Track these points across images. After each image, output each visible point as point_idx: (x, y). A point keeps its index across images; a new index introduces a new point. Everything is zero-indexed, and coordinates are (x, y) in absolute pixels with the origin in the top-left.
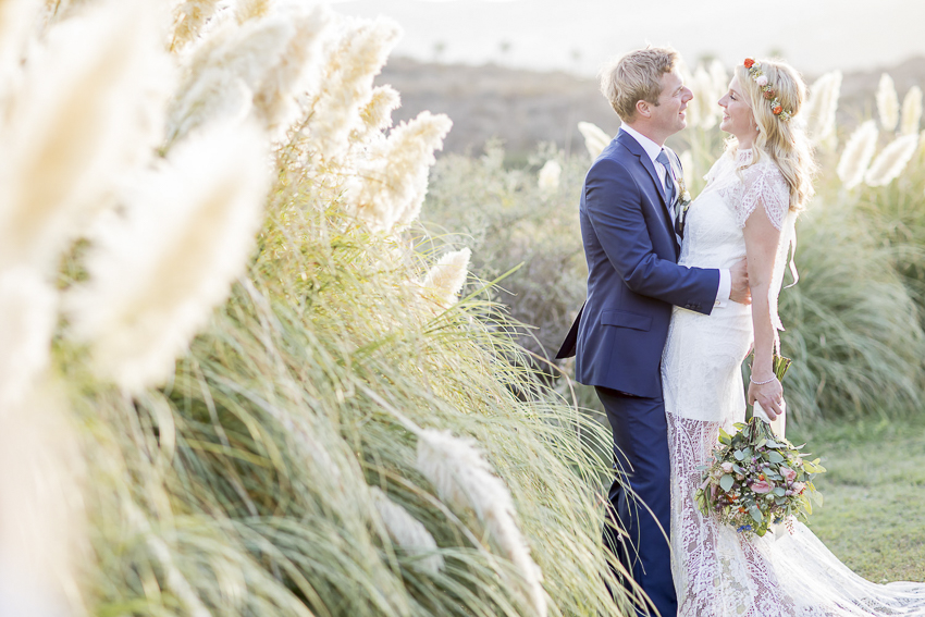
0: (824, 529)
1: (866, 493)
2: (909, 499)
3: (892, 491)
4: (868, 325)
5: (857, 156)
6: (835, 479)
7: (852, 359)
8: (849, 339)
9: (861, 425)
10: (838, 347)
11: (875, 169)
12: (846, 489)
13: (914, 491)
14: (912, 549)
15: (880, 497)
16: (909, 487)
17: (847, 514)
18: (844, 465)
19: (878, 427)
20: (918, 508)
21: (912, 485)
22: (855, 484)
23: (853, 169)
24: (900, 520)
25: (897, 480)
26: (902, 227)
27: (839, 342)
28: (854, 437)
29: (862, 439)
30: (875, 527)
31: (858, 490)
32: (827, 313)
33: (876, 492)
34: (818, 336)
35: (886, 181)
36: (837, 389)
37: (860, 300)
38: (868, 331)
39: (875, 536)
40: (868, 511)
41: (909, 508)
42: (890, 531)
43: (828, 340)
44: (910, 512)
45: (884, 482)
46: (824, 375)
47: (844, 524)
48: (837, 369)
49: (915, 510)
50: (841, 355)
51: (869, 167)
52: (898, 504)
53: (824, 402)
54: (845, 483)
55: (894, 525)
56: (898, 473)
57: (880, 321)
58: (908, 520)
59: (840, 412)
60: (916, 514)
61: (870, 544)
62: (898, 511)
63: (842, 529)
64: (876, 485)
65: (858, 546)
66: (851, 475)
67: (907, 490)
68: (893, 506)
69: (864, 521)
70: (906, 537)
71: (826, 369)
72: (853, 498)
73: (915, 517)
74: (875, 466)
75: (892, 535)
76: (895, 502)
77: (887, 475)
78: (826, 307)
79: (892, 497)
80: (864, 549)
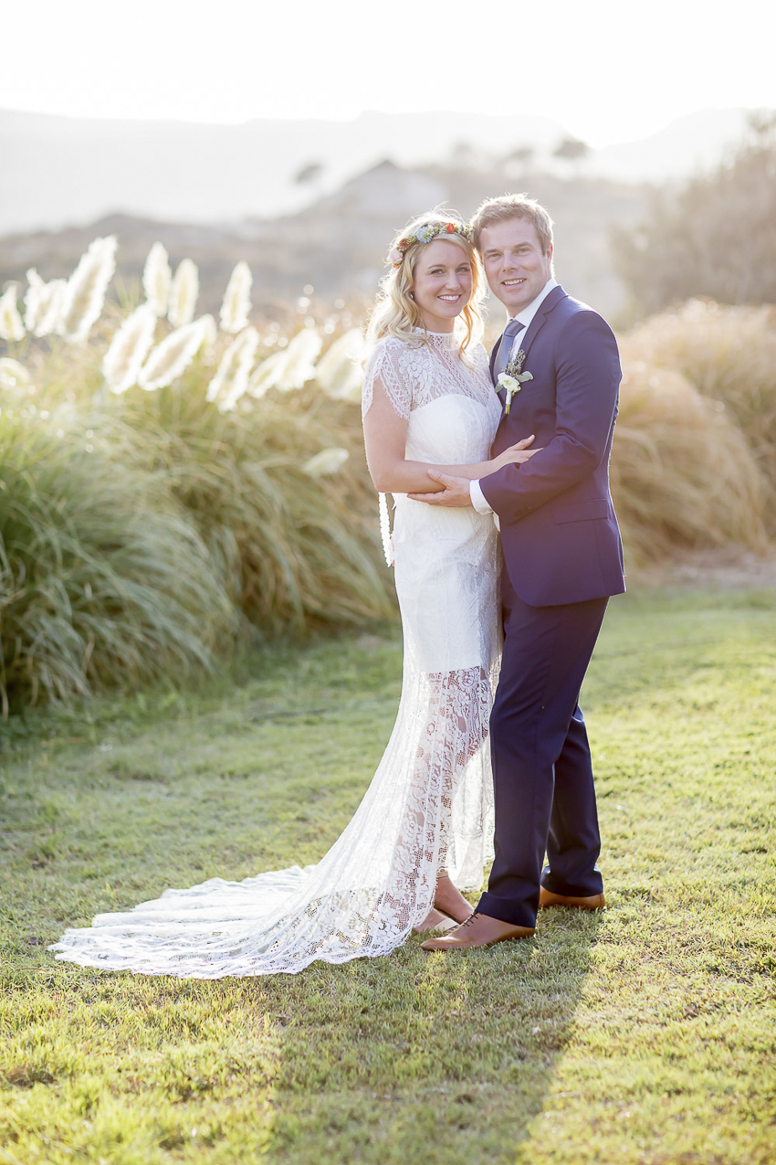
0: (122, 840)
1: (165, 790)
2: (223, 796)
3: (200, 787)
4: (143, 569)
5: (129, 350)
6: (121, 772)
7: (127, 613)
8: (122, 588)
9: (142, 700)
10: (108, 598)
11: (151, 366)
12: (139, 785)
13: (226, 785)
14: (244, 865)
15: (183, 795)
16: (219, 780)
17: (148, 820)
18: (130, 754)
19: (165, 702)
20: (237, 808)
21: (222, 776)
22: (147, 778)
23: (124, 367)
24: (219, 827)
25: (200, 771)
26: (178, 441)
27: (110, 592)
28: (134, 715)
29: (146, 718)
30: (187, 837)
31: (153, 786)
32: (91, 554)
33: (178, 788)
34: (82, 585)
35: (163, 382)
36: (109, 655)
37: (133, 537)
38: (142, 577)
39: (192, 847)
40: (174, 815)
41: (226, 808)
42: (209, 840)
43: (95, 590)
44: (227, 814)
45: (184, 774)
46: (91, 635)
47: (147, 833)
48: (108, 628)
49: (234, 812)
50: (114, 608)
51: (143, 364)
52: (210, 803)
53: (93, 671)
54: (136, 777)
55: (211, 832)
56: (201, 762)
57: (156, 564)
58: (228, 825)
59: (112, 684)
60: (237, 816)
61: (186, 859)
62: (213, 814)
63: (147, 840)
64: (175, 779)
65: (172, 863)
66: (144, 768)
67: (216, 785)
68: (204, 806)
69: (173, 828)
70: (231, 848)
71: (94, 629)
72: (150, 797)
73: (235, 821)
74: (169, 753)
75: (212, 846)
76: (204, 801)
77: (187, 764)
78: (90, 548)
79: (200, 796)
80: (181, 866)
